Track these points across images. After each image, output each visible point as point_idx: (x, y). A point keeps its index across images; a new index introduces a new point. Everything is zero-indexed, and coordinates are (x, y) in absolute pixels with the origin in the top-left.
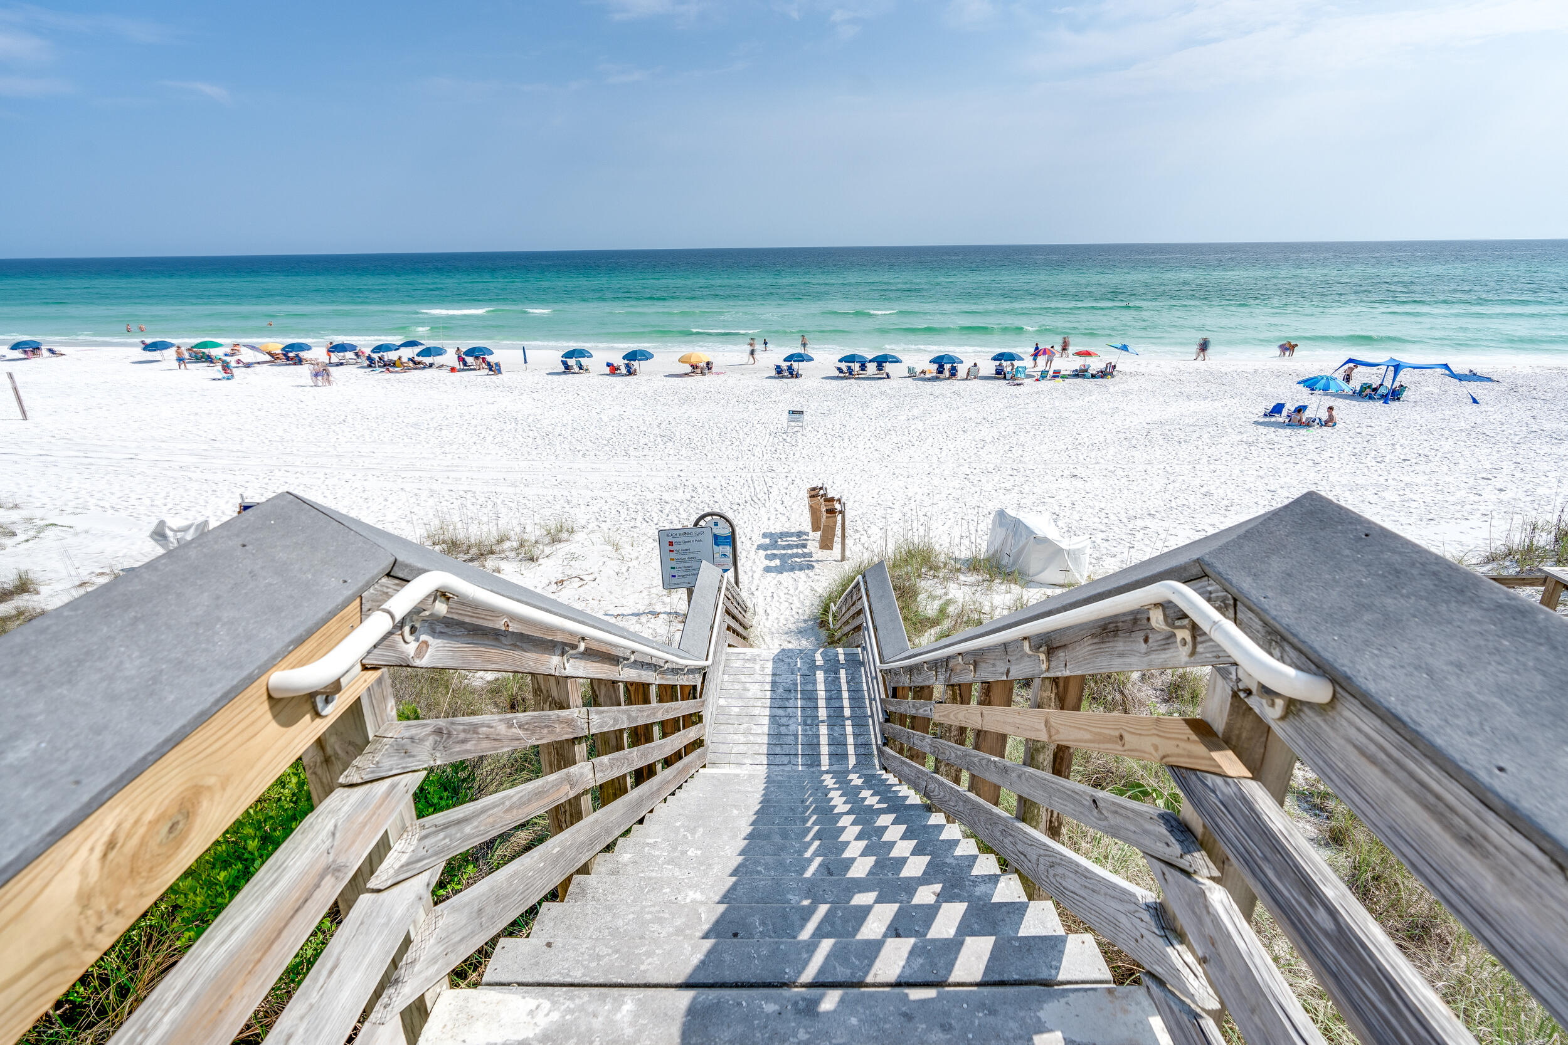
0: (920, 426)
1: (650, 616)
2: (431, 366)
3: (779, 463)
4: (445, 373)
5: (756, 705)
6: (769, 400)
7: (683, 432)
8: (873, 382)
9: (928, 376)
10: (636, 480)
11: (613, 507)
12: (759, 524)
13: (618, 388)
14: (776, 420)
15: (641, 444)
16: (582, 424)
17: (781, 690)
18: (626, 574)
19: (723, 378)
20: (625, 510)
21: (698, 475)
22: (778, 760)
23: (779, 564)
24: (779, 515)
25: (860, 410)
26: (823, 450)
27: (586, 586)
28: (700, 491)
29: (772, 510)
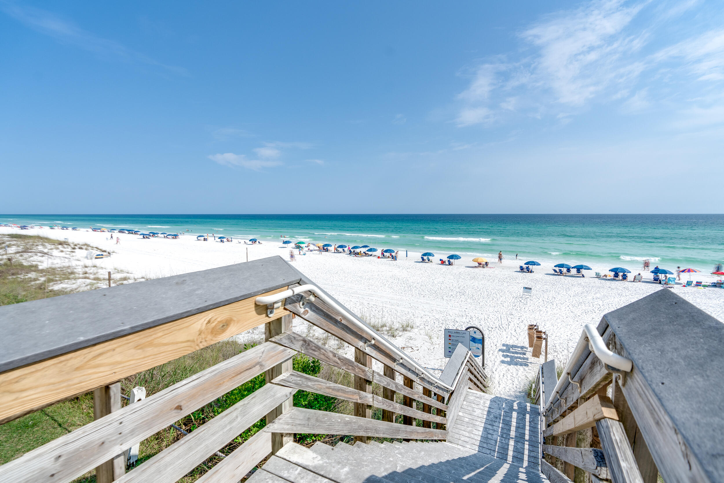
0: (601, 303)
1: (440, 371)
2: (371, 255)
3: (516, 312)
4: (375, 259)
5: (478, 420)
6: (515, 282)
7: (470, 292)
8: (574, 278)
9: (608, 278)
10: (445, 310)
11: (432, 320)
12: (501, 339)
13: (443, 270)
14: (517, 291)
15: (450, 295)
16: (426, 283)
17: (492, 416)
18: (433, 350)
19: (493, 270)
20: (437, 322)
21: (474, 312)
22: (484, 450)
23: (509, 360)
24: (512, 337)
25: (565, 291)
26: (541, 308)
27: (414, 352)
28: (474, 319)
29: (509, 333)
